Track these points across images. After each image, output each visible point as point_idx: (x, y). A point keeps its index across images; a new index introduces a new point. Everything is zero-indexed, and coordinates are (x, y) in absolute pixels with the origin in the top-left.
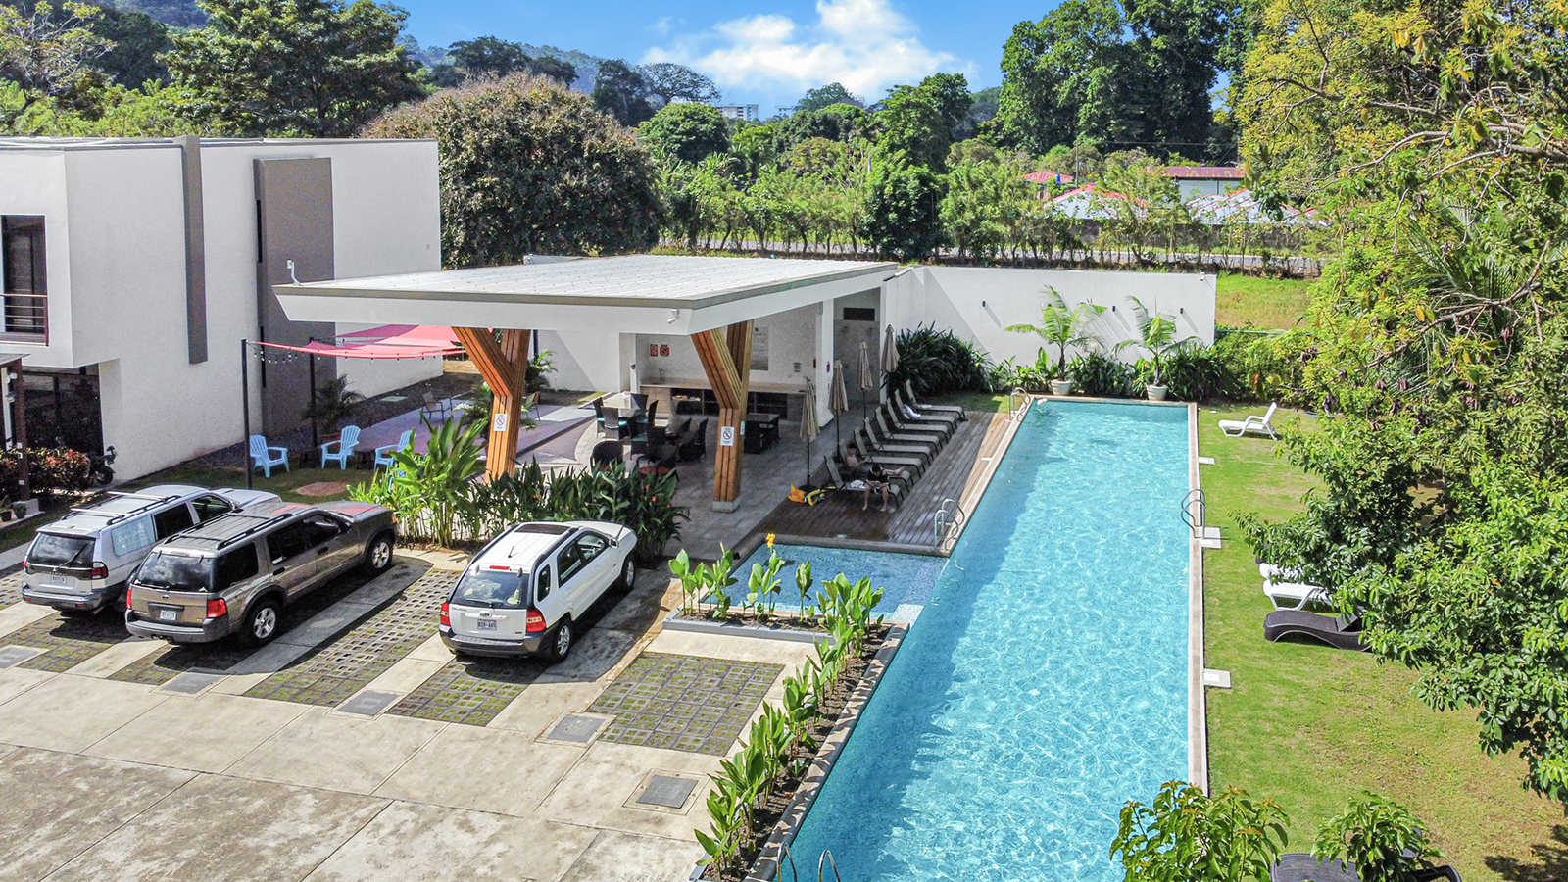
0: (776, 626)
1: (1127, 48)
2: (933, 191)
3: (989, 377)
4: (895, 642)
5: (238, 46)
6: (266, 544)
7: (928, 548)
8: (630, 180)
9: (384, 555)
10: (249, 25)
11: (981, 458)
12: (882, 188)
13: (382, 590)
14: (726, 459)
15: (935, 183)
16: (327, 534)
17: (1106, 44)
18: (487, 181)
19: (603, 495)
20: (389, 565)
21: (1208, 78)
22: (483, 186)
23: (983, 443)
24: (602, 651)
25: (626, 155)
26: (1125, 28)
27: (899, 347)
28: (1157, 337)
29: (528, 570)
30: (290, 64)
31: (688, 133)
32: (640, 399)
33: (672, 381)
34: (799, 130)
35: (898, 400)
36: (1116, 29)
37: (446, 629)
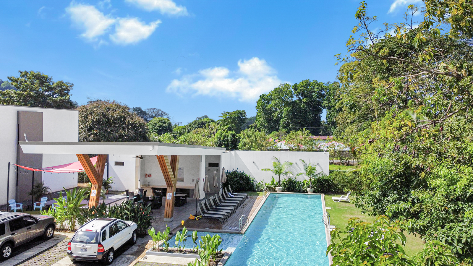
0: (185, 253)
1: (295, 102)
2: (236, 139)
3: (256, 187)
4: (227, 257)
5: (20, 94)
6: (9, 225)
7: (237, 232)
8: (141, 132)
9: (51, 233)
10: (24, 87)
11: (254, 208)
12: (220, 138)
13: (49, 243)
14: (169, 204)
15: (237, 136)
16: (32, 223)
17: (288, 101)
18: (95, 131)
19: (126, 211)
20: (52, 237)
21: (320, 111)
22: (94, 133)
23: (254, 204)
24: (124, 261)
25: (139, 124)
26: (294, 96)
27: (227, 176)
28: (310, 172)
29: (99, 231)
30: (36, 100)
31: (160, 127)
32: (141, 190)
33: (152, 185)
34: (194, 126)
35: (226, 190)
36: (291, 96)
37: (69, 252)
